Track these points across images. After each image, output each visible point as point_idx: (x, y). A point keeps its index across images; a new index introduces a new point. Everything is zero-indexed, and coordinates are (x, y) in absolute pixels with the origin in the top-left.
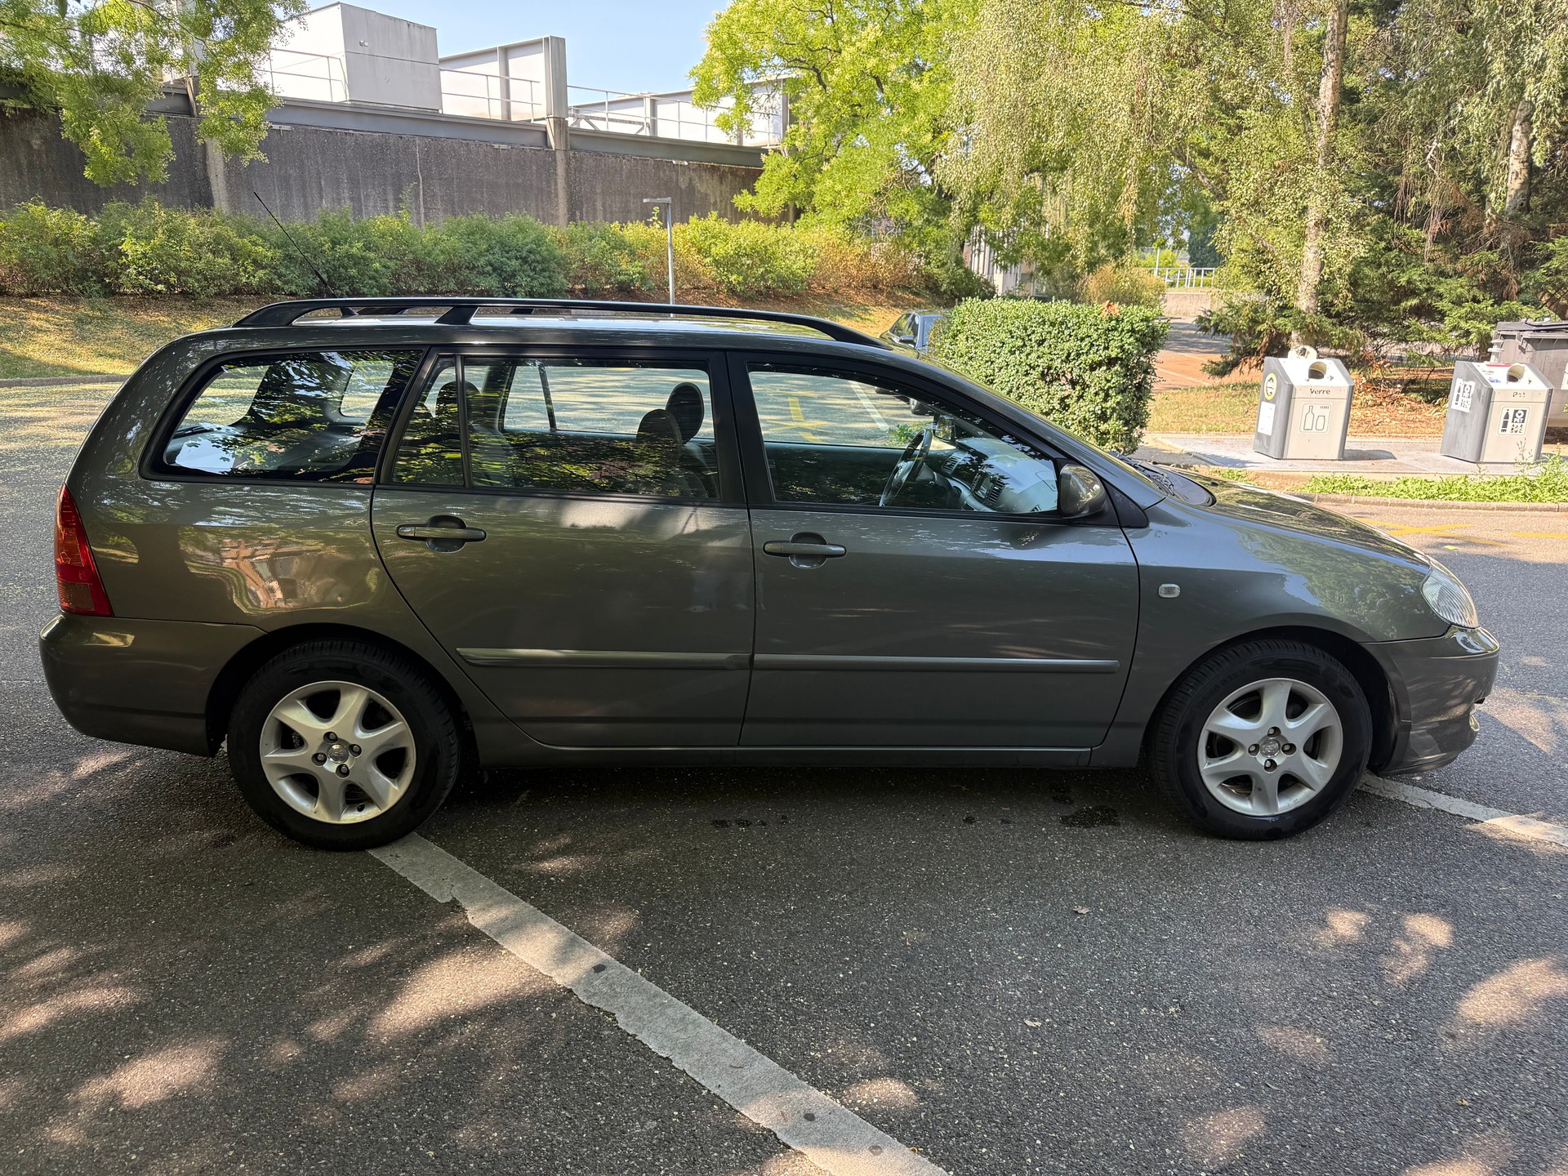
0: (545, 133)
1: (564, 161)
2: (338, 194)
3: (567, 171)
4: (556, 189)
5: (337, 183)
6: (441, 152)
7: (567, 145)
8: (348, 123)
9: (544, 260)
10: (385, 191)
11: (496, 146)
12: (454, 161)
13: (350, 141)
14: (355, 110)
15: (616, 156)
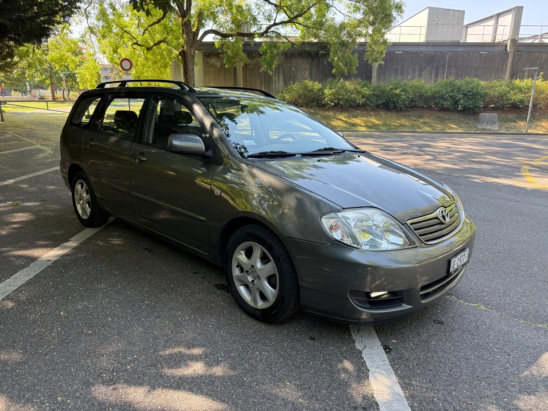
0: (506, 46)
1: (513, 56)
2: (414, 74)
3: (513, 61)
4: (506, 68)
5: (414, 70)
6: (457, 56)
7: (515, 50)
8: (424, 49)
9: (474, 94)
10: (432, 73)
11: (481, 53)
12: (462, 60)
13: (422, 55)
14: (427, 44)
15: (540, 53)
